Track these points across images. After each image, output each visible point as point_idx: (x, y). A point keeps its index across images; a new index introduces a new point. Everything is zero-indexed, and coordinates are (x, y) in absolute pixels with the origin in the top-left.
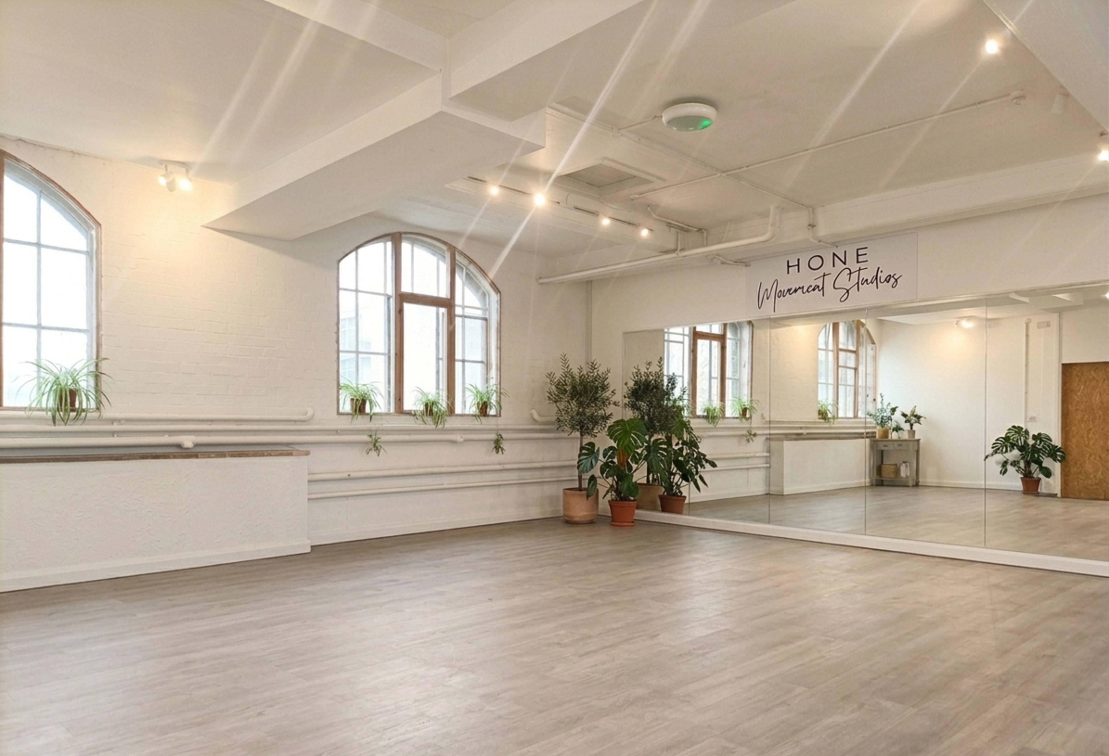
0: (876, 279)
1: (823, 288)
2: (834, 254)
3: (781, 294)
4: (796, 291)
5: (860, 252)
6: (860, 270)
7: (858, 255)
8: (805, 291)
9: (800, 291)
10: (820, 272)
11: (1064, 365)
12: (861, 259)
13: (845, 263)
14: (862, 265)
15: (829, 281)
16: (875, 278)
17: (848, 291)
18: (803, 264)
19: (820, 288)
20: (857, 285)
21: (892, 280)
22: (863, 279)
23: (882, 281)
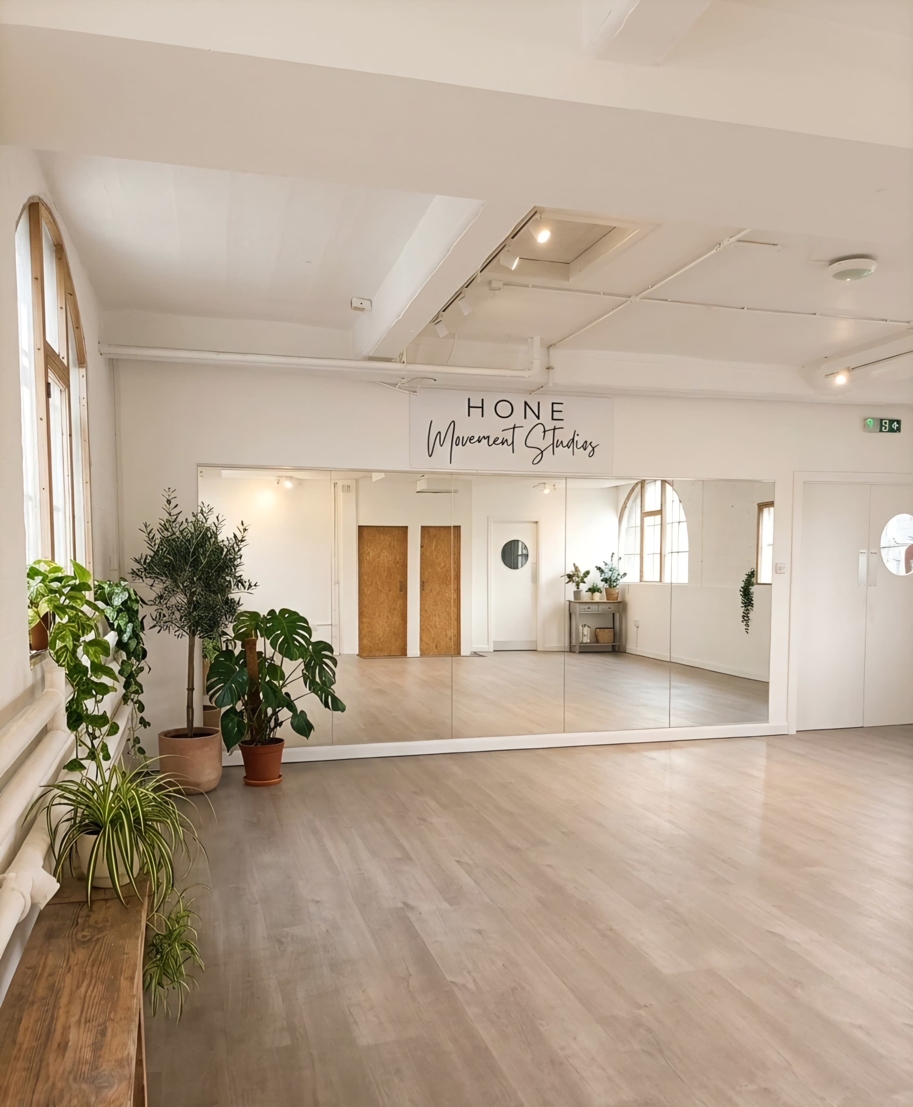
0: (573, 441)
1: (513, 443)
2: (526, 403)
3: (458, 441)
4: (479, 441)
5: (556, 407)
6: (554, 429)
7: (553, 411)
8: (491, 443)
9: (484, 442)
10: (509, 423)
11: (359, 526)
12: (556, 415)
13: (538, 417)
14: (558, 424)
15: (520, 434)
16: (571, 441)
17: (542, 452)
18: (489, 408)
19: (510, 442)
20: (552, 445)
21: (590, 449)
22: (558, 441)
23: (579, 447)
